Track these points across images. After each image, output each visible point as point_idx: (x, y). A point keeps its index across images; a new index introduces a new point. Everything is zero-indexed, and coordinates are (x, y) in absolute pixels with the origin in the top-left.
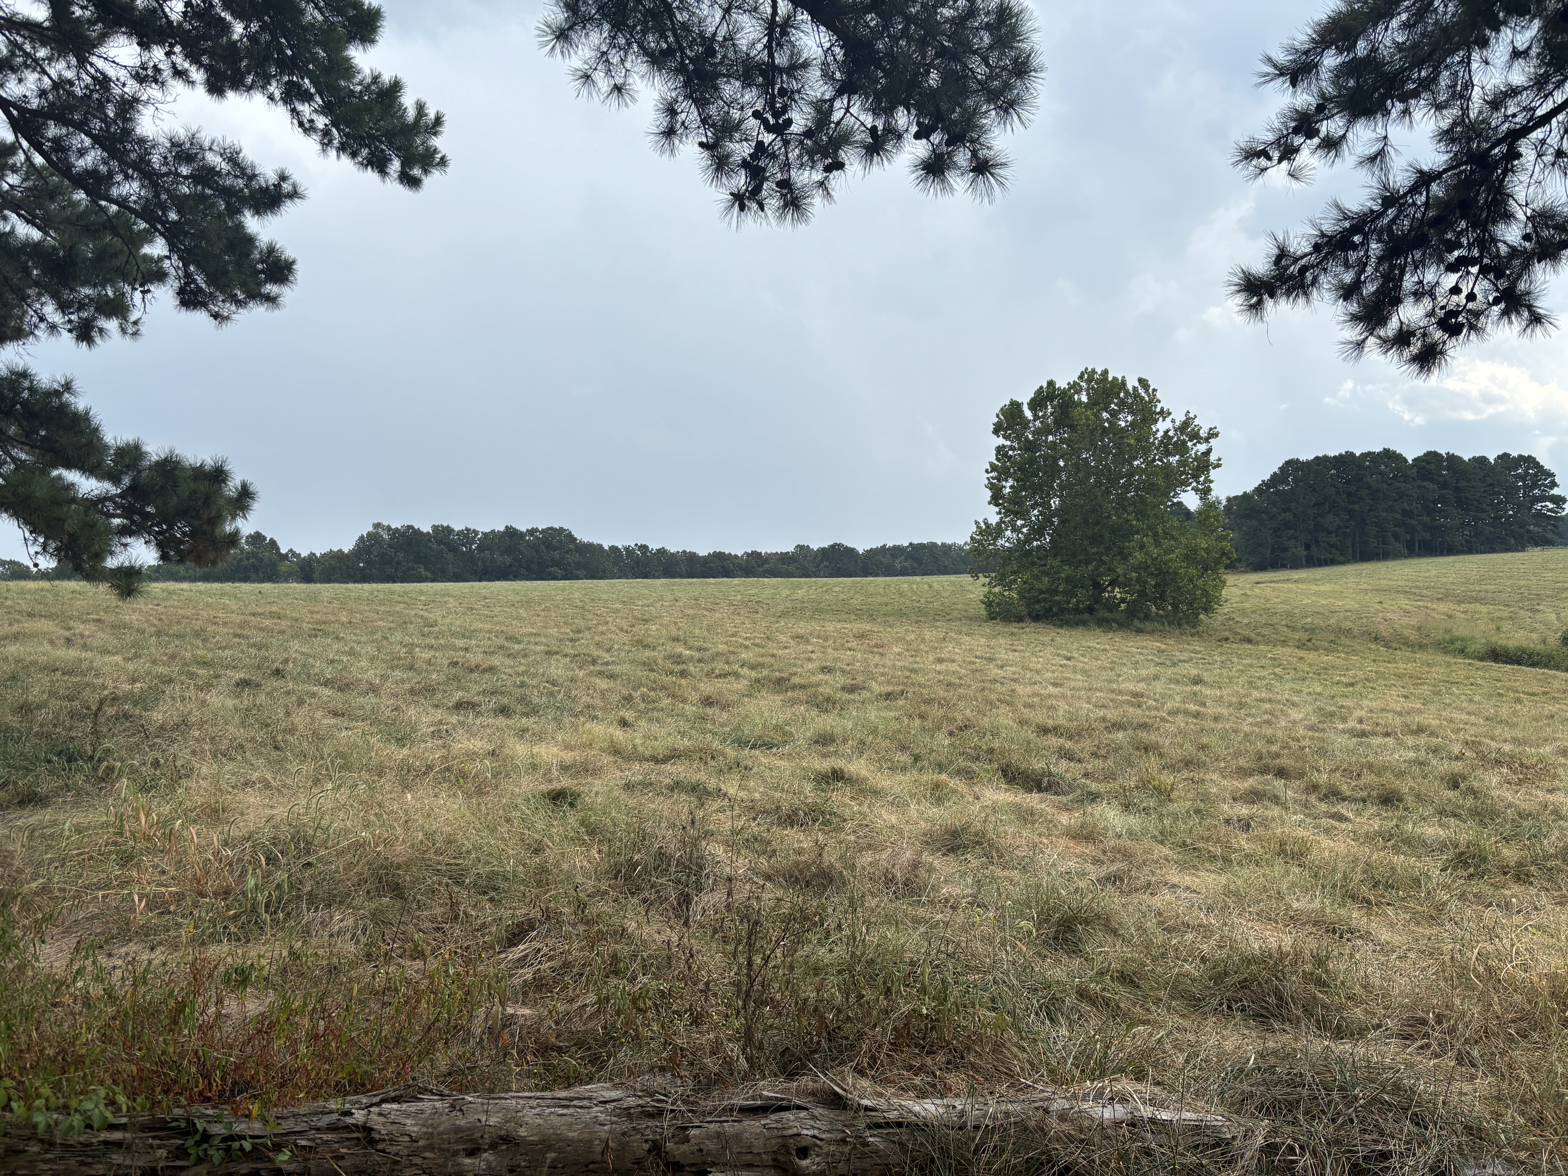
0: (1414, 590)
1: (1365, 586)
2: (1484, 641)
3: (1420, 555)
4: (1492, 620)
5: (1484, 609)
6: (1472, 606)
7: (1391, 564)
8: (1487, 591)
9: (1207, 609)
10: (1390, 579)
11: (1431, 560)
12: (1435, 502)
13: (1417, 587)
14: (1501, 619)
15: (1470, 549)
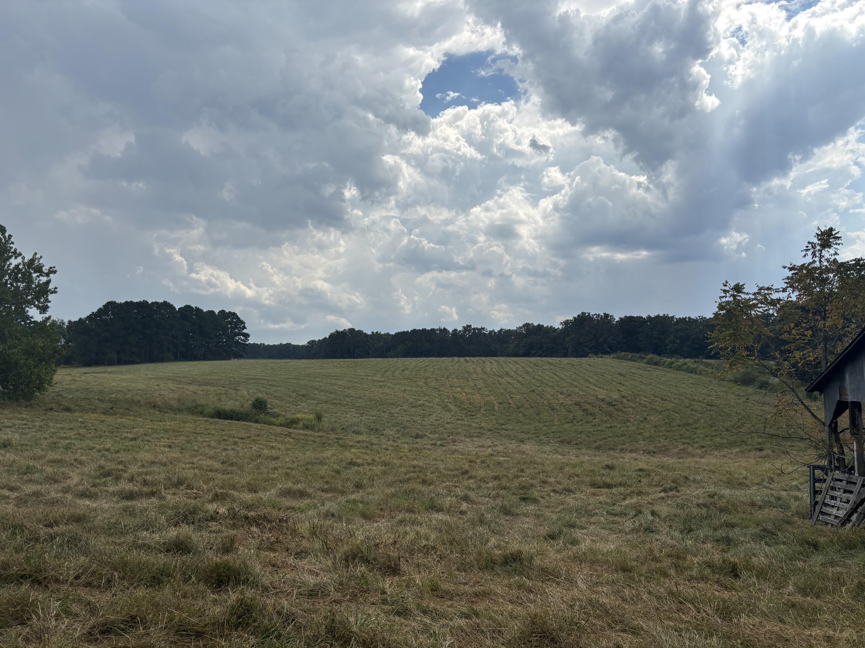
0: (177, 379)
1: (150, 376)
2: (213, 407)
3: (180, 360)
4: (216, 395)
5: (212, 389)
6: (206, 387)
7: (165, 364)
8: (213, 379)
9: (40, 388)
10: (164, 372)
11: (186, 363)
12: (189, 332)
13: (178, 377)
14: (220, 394)
15: (204, 358)
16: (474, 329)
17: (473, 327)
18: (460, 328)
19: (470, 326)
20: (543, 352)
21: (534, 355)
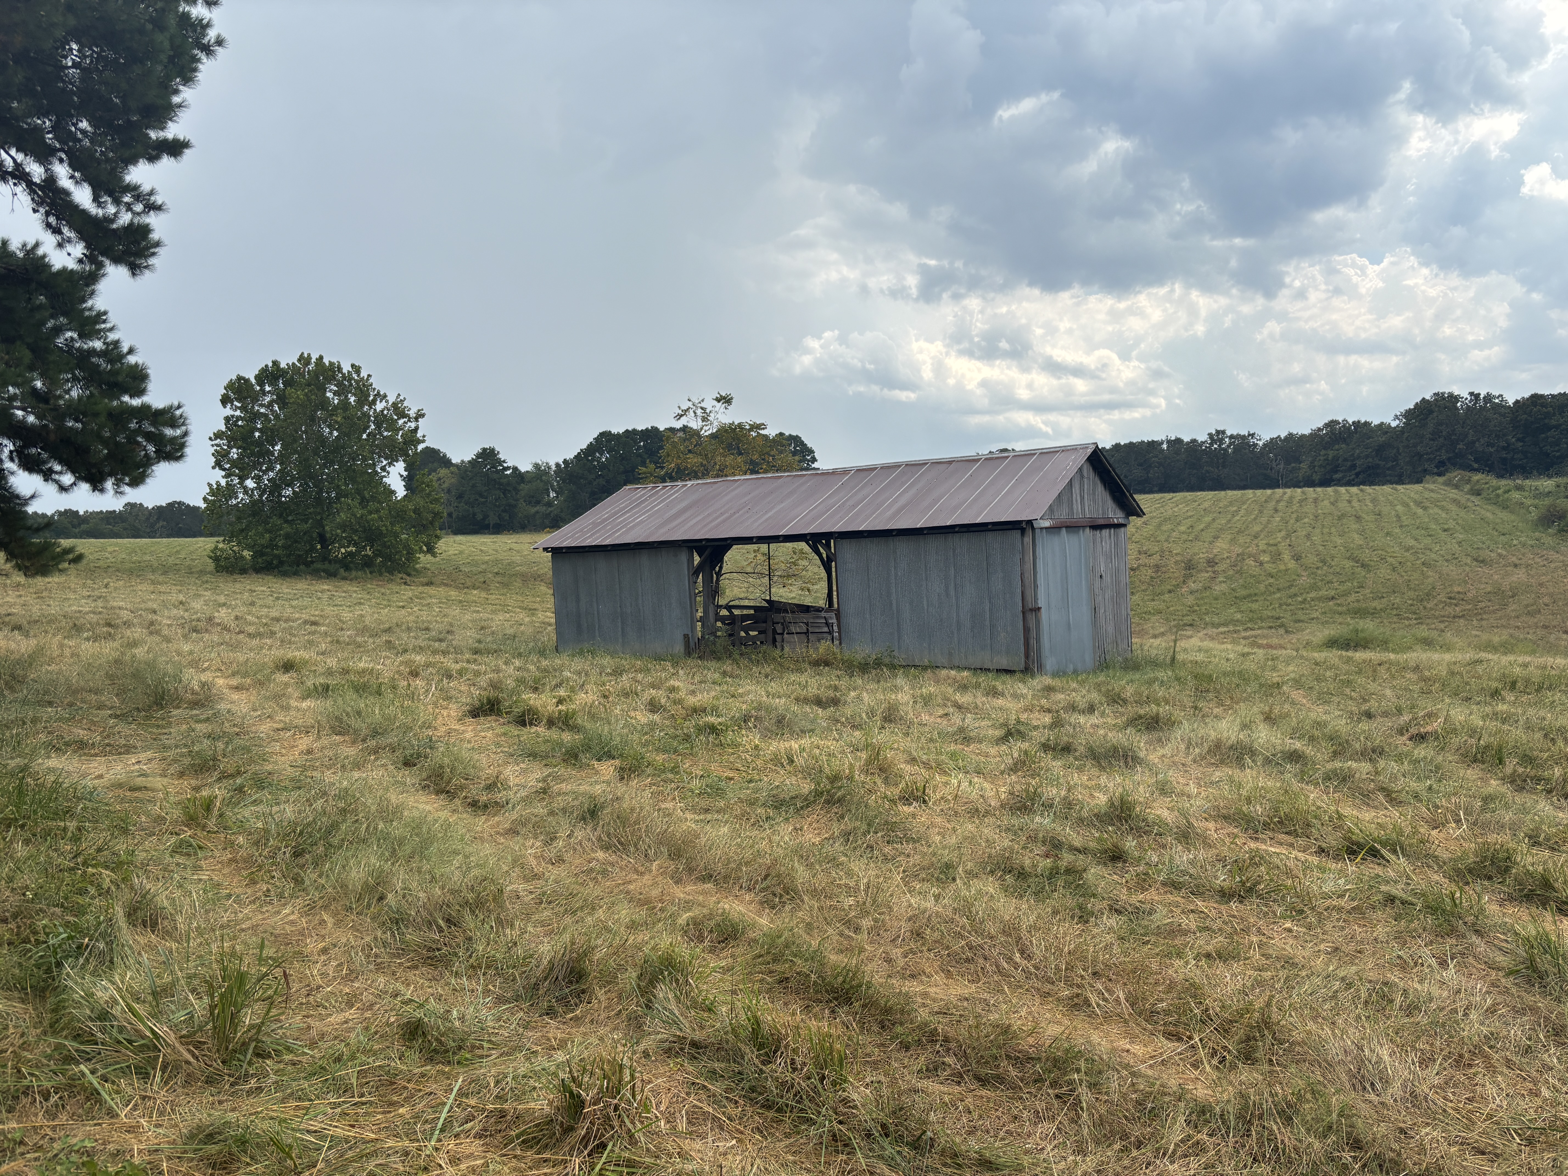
9: (410, 559)
16: (1231, 437)
17: (1229, 433)
18: (1202, 437)
19: (1223, 432)
20: (1357, 475)
21: (1339, 483)
